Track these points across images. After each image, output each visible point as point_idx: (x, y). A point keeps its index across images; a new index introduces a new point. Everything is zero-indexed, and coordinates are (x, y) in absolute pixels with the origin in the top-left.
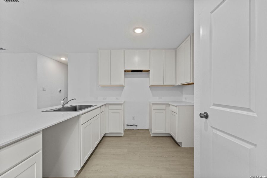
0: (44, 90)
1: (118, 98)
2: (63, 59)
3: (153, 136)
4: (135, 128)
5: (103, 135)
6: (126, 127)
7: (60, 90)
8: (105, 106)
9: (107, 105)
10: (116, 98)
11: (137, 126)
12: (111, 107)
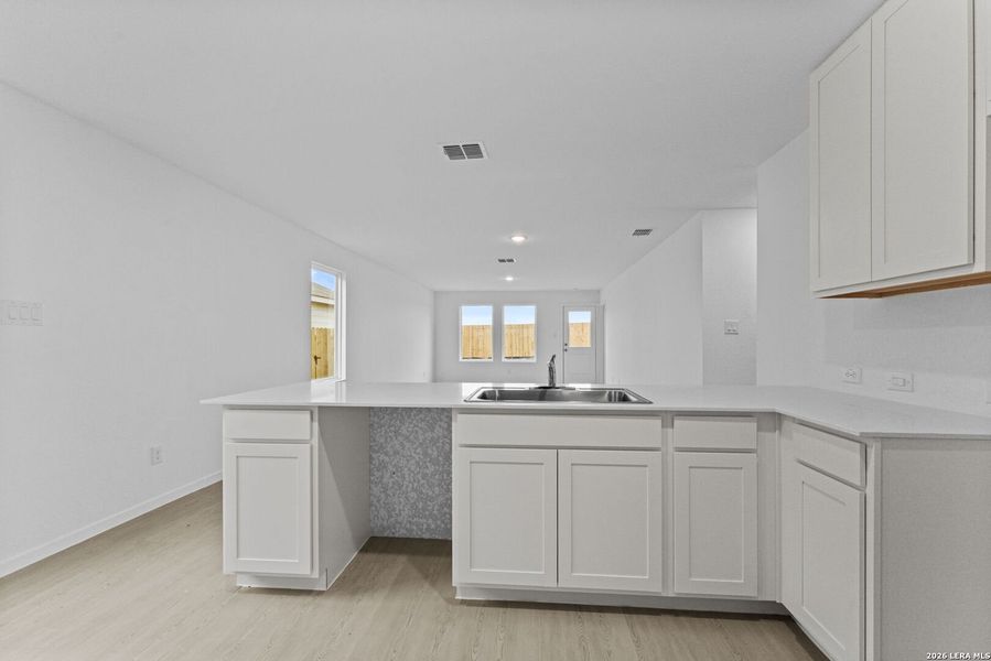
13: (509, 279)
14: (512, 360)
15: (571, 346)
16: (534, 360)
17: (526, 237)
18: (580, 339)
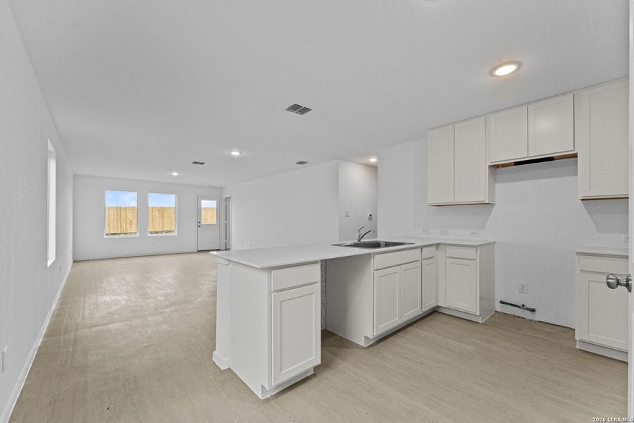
0: (347, 216)
1: (476, 233)
2: (373, 160)
3: (580, 350)
4: (528, 315)
5: (428, 306)
6: (499, 307)
7: (371, 215)
8: (437, 248)
9: (440, 247)
10: (473, 233)
11: (533, 310)
12: (451, 251)
13: (175, 174)
14: (155, 235)
15: (202, 223)
16: (175, 234)
17: (241, 153)
18: (209, 218)
